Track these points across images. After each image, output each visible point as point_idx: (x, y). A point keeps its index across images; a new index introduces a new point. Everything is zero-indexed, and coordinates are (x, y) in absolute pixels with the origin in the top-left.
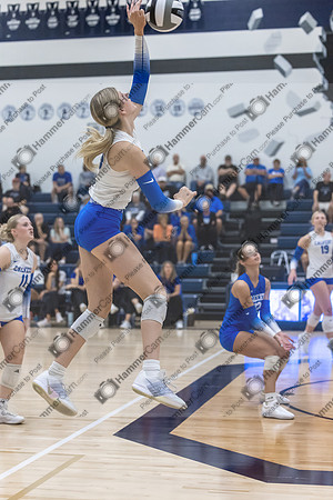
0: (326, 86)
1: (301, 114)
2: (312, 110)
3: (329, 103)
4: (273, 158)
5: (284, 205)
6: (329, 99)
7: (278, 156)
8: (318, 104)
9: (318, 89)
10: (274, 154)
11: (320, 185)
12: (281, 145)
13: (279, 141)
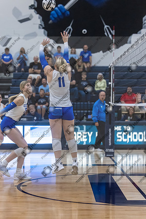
0: (36, 6)
1: (21, 21)
2: (28, 19)
3: (38, 15)
4: (5, 47)
5: (12, 76)
6: (38, 13)
7: (8, 46)
8: (31, 15)
9: (31, 7)
10: (5, 45)
11: (32, 65)
12: (10, 39)
13: (9, 37)
